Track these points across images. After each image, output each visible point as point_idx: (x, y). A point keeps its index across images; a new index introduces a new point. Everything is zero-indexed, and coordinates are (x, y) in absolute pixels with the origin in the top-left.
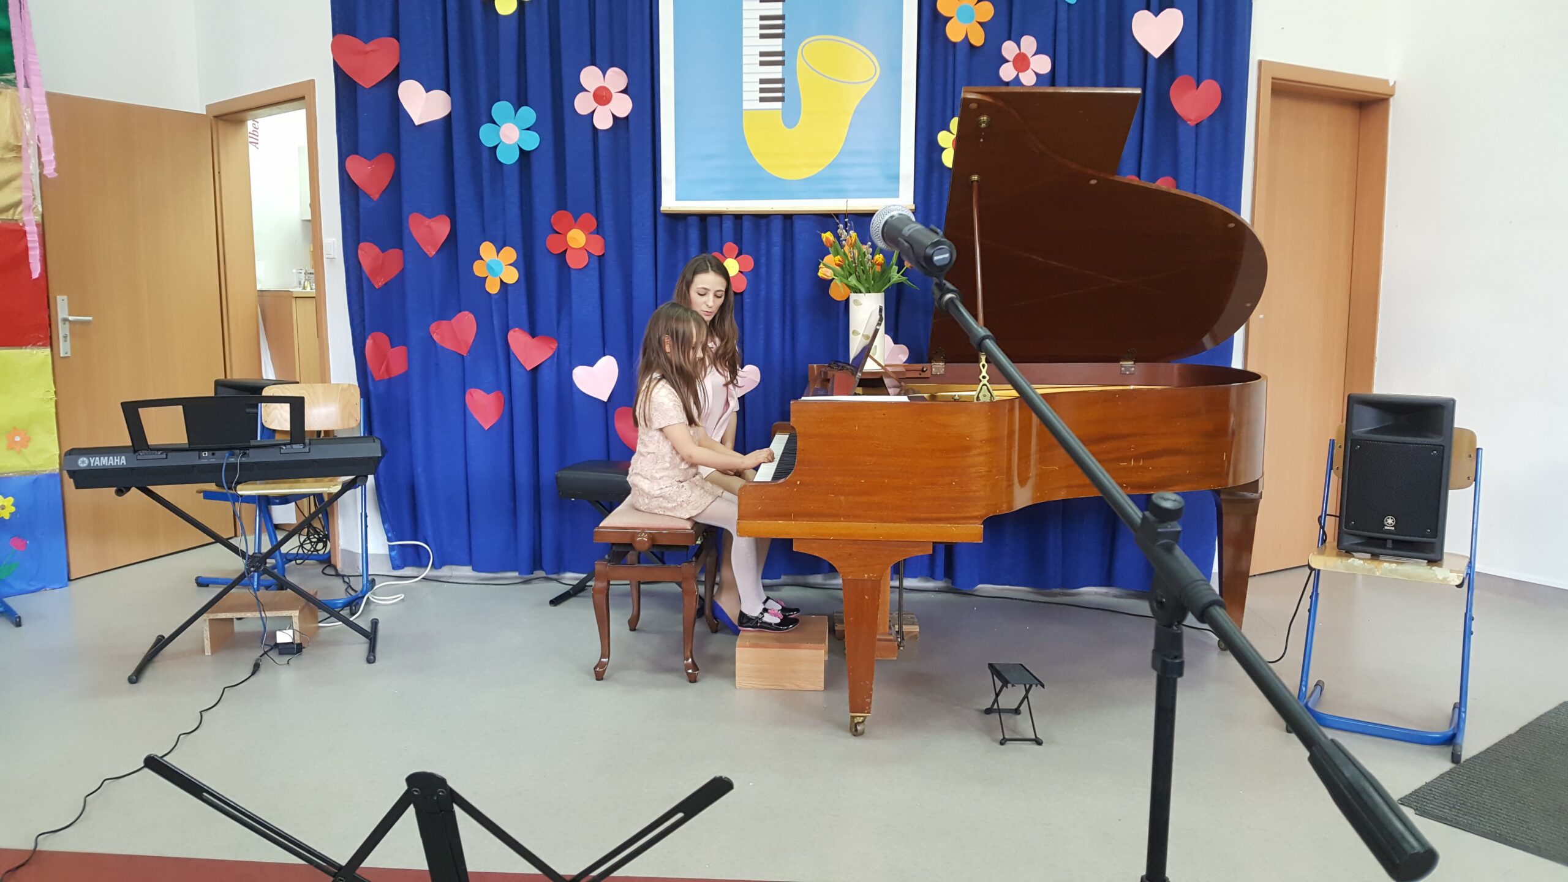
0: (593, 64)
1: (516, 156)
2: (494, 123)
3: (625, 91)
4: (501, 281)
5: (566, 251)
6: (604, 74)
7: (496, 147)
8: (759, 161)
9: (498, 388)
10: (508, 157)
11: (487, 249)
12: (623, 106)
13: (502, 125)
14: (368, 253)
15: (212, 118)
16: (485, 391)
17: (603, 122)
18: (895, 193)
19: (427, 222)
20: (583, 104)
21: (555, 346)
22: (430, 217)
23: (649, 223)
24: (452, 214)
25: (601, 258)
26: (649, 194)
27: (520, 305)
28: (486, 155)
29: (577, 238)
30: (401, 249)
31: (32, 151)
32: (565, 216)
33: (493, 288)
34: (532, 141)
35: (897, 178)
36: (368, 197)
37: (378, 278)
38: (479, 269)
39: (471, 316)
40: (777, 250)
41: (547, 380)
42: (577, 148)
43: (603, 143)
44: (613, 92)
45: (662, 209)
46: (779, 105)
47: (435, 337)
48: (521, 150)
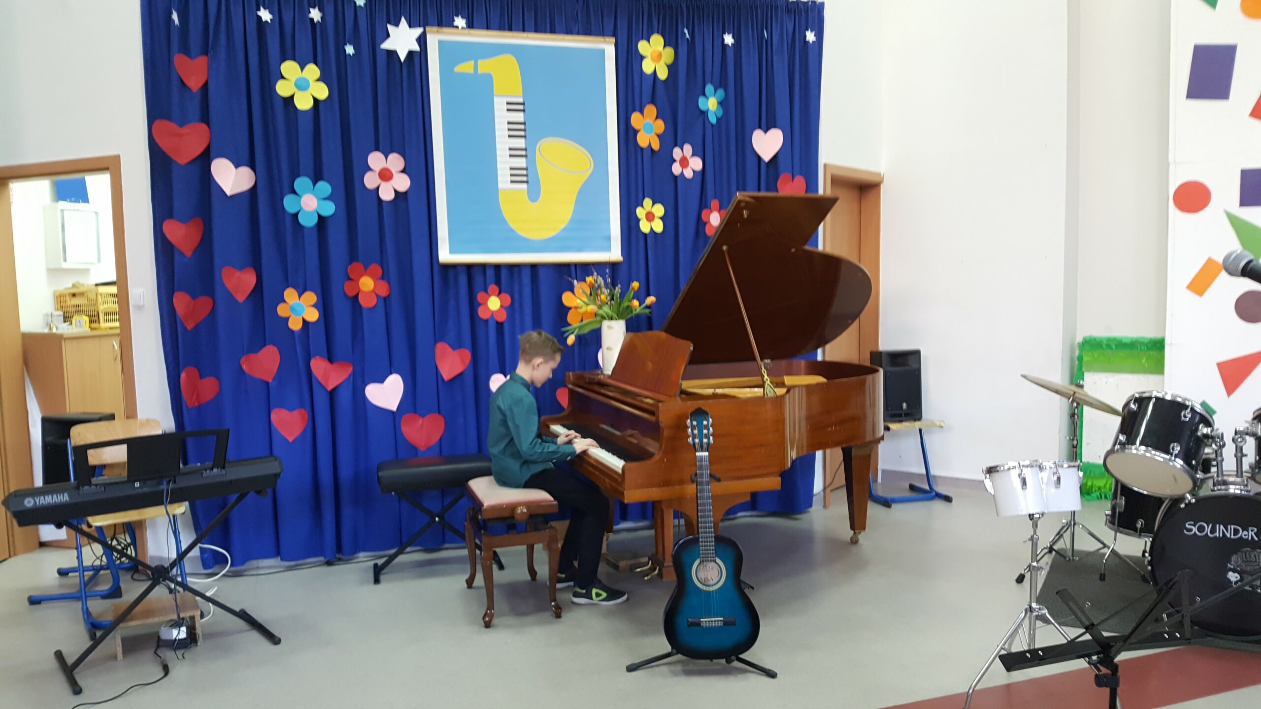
0: (377, 149)
1: (315, 220)
2: (296, 194)
3: (403, 171)
4: (304, 320)
5: (358, 294)
6: (386, 158)
7: (298, 213)
8: (513, 225)
9: (302, 406)
10: (308, 221)
11: (290, 294)
12: (402, 183)
13: (303, 195)
14: (182, 301)
16: (288, 410)
17: (387, 195)
18: (608, 249)
19: (238, 274)
20: (370, 181)
21: (350, 369)
23: (428, 272)
24: (257, 266)
25: (386, 299)
26: (427, 248)
27: (318, 339)
28: (288, 221)
29: (367, 283)
30: (211, 297)
32: (357, 266)
33: (295, 325)
34: (329, 209)
35: (608, 238)
36: (182, 253)
37: (191, 321)
38: (282, 310)
39: (275, 349)
40: (527, 291)
41: (344, 399)
42: (365, 215)
43: (386, 211)
44: (394, 171)
45: (438, 261)
46: (525, 186)
47: (244, 367)
48: (319, 216)
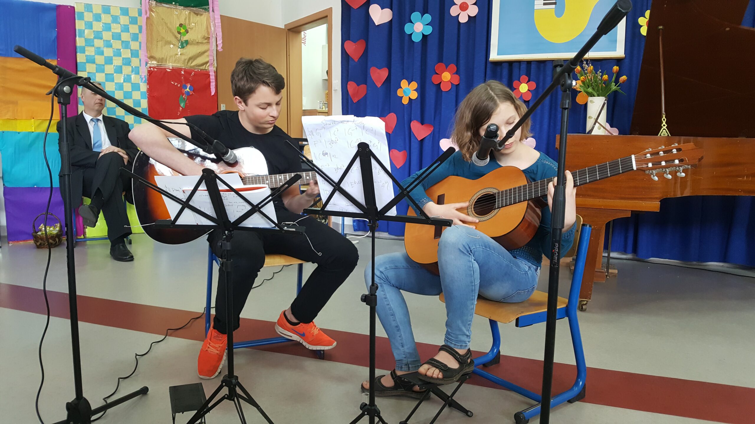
1: (421, 37)
2: (412, 22)
3: (475, 4)
4: (409, 98)
5: (441, 82)
7: (412, 34)
8: (542, 34)
9: (405, 149)
10: (417, 38)
11: (404, 83)
13: (416, 23)
14: (352, 86)
15: (287, 30)
16: (399, 151)
17: (463, 19)
18: (614, 49)
19: (378, 71)
20: (454, 11)
21: (432, 128)
22: (380, 68)
23: (483, 67)
24: (389, 67)
25: (457, 86)
26: (484, 52)
27: (417, 111)
28: (407, 38)
29: (446, 76)
30: (366, 85)
31: (214, 40)
32: (442, 65)
33: (405, 101)
34: (429, 30)
35: (615, 43)
36: (353, 60)
37: (355, 98)
38: (400, 93)
39: (395, 115)
40: (549, 80)
41: (428, 145)
42: (450, 32)
43: (462, 29)
44: (469, 5)
45: (490, 59)
46: (554, 6)
48: (423, 34)
